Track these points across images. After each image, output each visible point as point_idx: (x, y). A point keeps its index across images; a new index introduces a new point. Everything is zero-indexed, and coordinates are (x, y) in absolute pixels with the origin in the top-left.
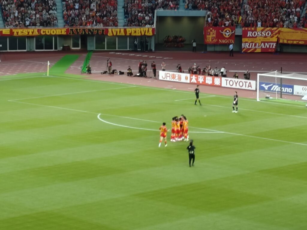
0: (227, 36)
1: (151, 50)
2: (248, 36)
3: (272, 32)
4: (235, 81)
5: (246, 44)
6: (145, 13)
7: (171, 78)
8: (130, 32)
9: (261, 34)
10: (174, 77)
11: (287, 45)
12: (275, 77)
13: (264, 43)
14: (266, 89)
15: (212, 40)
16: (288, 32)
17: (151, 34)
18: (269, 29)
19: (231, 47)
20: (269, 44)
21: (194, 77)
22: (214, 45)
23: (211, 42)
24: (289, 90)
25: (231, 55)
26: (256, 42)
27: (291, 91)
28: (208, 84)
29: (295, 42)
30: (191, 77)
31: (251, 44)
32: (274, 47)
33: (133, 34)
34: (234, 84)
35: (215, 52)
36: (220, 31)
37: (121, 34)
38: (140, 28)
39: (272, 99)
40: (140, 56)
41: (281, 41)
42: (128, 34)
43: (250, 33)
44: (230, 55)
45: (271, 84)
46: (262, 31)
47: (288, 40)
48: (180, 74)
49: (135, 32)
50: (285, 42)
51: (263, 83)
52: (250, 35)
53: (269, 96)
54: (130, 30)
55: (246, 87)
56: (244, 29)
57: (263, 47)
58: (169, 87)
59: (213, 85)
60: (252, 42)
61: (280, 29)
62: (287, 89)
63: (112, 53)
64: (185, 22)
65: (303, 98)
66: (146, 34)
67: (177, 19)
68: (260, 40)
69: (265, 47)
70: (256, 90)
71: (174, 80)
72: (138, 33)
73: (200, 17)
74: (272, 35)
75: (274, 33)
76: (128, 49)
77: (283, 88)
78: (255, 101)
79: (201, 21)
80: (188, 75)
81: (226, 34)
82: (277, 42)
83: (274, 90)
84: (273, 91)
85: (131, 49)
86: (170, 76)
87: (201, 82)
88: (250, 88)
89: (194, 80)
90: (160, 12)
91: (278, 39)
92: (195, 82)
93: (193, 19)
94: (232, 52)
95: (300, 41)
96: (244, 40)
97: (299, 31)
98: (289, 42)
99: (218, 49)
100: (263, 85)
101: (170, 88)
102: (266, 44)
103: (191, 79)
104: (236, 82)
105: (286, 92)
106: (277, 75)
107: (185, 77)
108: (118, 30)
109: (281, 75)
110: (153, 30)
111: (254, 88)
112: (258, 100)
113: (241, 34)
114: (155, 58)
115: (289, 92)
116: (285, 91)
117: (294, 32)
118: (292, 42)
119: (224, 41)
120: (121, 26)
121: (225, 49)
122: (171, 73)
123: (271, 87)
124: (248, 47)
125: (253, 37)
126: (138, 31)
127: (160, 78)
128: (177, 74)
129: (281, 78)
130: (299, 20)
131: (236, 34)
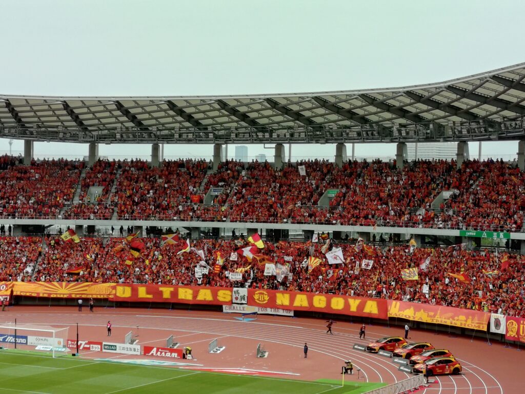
11: (20, 297)
12: (9, 329)
16: (23, 285)
18: (4, 283)
20: (3, 296)
24: (23, 341)
27: (25, 342)
29: (28, 294)
39: (6, 350)
41: (15, 294)
47: (21, 292)
50: (19, 294)
53: (3, 347)
61: (14, 282)
62: (22, 339)
65: (37, 348)
75: (8, 287)
77: (17, 339)
82: (11, 295)
84: (7, 342)
91: (12, 292)
95: (33, 293)
97: (33, 285)
98: (22, 294)
105: (20, 343)
109: (16, 326)
118: (25, 293)
129: (16, 330)
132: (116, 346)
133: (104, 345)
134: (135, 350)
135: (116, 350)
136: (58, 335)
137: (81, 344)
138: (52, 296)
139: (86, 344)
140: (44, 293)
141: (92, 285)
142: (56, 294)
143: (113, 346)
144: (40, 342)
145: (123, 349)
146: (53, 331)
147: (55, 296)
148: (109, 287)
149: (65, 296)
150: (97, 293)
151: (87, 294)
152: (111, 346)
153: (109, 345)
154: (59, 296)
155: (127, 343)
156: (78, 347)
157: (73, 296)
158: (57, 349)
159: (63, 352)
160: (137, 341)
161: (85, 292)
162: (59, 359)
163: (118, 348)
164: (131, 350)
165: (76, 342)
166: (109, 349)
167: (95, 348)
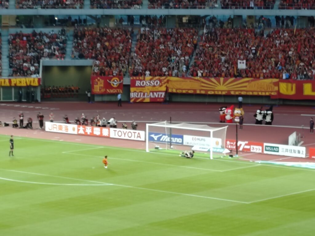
0: (115, 86)
1: (37, 101)
2: (137, 85)
3: (161, 81)
4: (123, 132)
5: (135, 93)
6: (31, 63)
7: (58, 129)
8: (15, 83)
9: (150, 83)
10: (60, 128)
11: (176, 94)
12: (164, 128)
13: (153, 92)
14: (156, 139)
15: (100, 90)
16: (177, 81)
17: (36, 84)
18: (158, 78)
19: (119, 97)
20: (158, 93)
21: (81, 128)
22: (102, 95)
23: (98, 92)
24: (179, 140)
25: (120, 105)
26: (144, 91)
28: (96, 135)
29: (184, 92)
30: (79, 128)
31: (139, 94)
32: (163, 97)
33: (18, 85)
34: (123, 134)
35: (103, 102)
36: (108, 80)
37: (5, 85)
38: (26, 79)
39: (162, 150)
40: (26, 107)
41: (170, 91)
42: (13, 84)
43: (138, 82)
44: (118, 106)
45: (160, 134)
46: (151, 80)
47: (177, 90)
49: (20, 82)
50: (174, 91)
51: (152, 134)
52: (138, 84)
53: (158, 146)
54: (15, 80)
55: (135, 137)
56: (132, 78)
57: (152, 97)
58: (56, 138)
59: (101, 136)
60: (141, 92)
61: (169, 78)
62: (177, 139)
64: (72, 72)
65: (193, 149)
66: (32, 84)
67: (63, 68)
68: (148, 89)
69: (154, 97)
70: (145, 141)
71: (61, 132)
72: (24, 83)
73: (87, 66)
74: (161, 84)
75: (163, 83)
76: (13, 100)
78: (145, 152)
79: (88, 70)
80: (76, 126)
81: (114, 83)
82: (166, 92)
83: (164, 140)
84: (162, 141)
85: (16, 100)
86: (56, 128)
87: (89, 133)
88: (139, 139)
89: (81, 132)
90: (45, 61)
91: (167, 88)
92: (83, 133)
93: (80, 68)
94: (120, 102)
95: (189, 90)
96: (132, 89)
97: (188, 80)
99: (106, 99)
100: (153, 136)
101: (57, 140)
102: (155, 93)
103: (78, 130)
104: (125, 133)
105: (176, 143)
106: (167, 125)
107: (72, 128)
108: (3, 81)
109: (171, 125)
110: (39, 80)
111: (143, 139)
112: (147, 150)
113: (129, 83)
114: (41, 109)
115: (179, 142)
116: (175, 141)
117: (183, 81)
118: (181, 91)
119: (112, 91)
120: (5, 76)
121: (113, 99)
122: (58, 124)
123: (160, 137)
124: (136, 96)
125: (141, 87)
126: (23, 81)
127: (47, 129)
128: (64, 125)
129: (171, 129)
130: (188, 68)
131: (124, 83)
132: (278, 148)
133: (266, 146)
134: (299, 152)
135: (278, 151)
136: (216, 135)
137: (241, 145)
138: (209, 93)
139: (246, 145)
140: (200, 90)
141: (252, 81)
142: (214, 91)
143: (276, 147)
144: (198, 142)
145: (287, 150)
146: (212, 130)
147: (213, 93)
148: (271, 83)
149: (224, 93)
150: (259, 90)
151: (247, 91)
152: (273, 147)
153: (271, 147)
154: (216, 93)
155: (291, 145)
156: (237, 148)
157: (232, 93)
158: (215, 150)
159: (221, 153)
160: (302, 142)
161: (245, 89)
162: (218, 161)
163: (280, 150)
164: (295, 151)
165: (235, 143)
166: (271, 151)
167: (257, 149)
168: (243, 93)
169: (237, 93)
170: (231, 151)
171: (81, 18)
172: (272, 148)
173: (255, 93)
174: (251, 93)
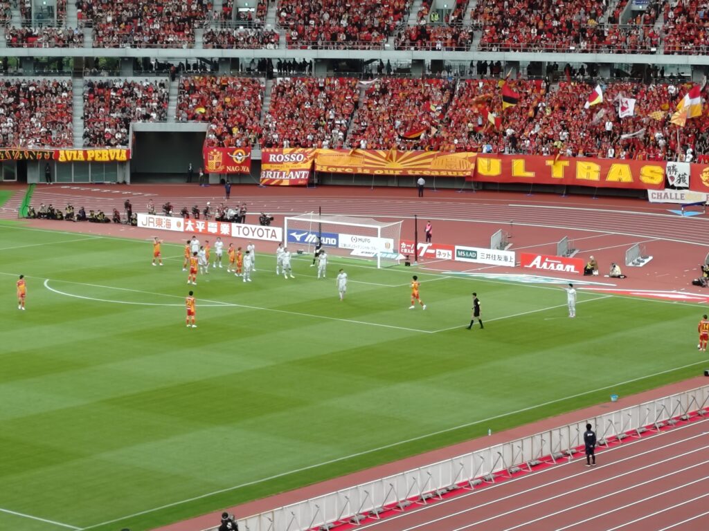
0: (239, 162)
1: (125, 183)
2: (271, 160)
4: (251, 228)
5: (268, 172)
6: (116, 128)
7: (155, 225)
8: (93, 156)
9: (290, 157)
10: (159, 223)
11: (328, 174)
12: (309, 222)
13: (294, 171)
14: (298, 239)
15: (217, 167)
16: (330, 155)
17: (124, 158)
18: (302, 151)
20: (300, 172)
21: (190, 223)
22: (220, 174)
23: (214, 170)
24: (332, 241)
26: (281, 170)
27: (335, 243)
28: (211, 232)
29: (339, 170)
31: (275, 173)
32: (307, 177)
33: (97, 159)
36: (229, 153)
37: (78, 159)
38: (108, 150)
40: (108, 192)
41: (318, 168)
42: (89, 159)
43: (273, 156)
45: (304, 232)
47: (329, 167)
48: (169, 218)
49: (101, 155)
50: (324, 170)
51: (293, 231)
53: (302, 250)
54: (93, 152)
55: (267, 237)
56: (263, 150)
57: (293, 178)
60: (277, 170)
61: (318, 150)
62: (329, 239)
63: (66, 187)
65: (352, 253)
66: (118, 158)
68: (288, 167)
69: (295, 178)
71: (160, 228)
72: (105, 157)
74: (305, 159)
75: (308, 157)
76: (90, 182)
77: (323, 239)
80: (182, 220)
81: (238, 157)
82: (312, 170)
83: (310, 241)
84: (307, 242)
85: (94, 182)
86: (153, 222)
87: (200, 231)
88: (273, 239)
89: (190, 228)
90: (137, 125)
91: (313, 164)
92: (193, 230)
93: (188, 136)
95: (346, 168)
96: (264, 166)
97: (345, 154)
98: (331, 170)
100: (294, 234)
103: (186, 226)
104: (253, 230)
105: (328, 245)
106: (314, 217)
107: (175, 223)
108: (75, 153)
109: (320, 219)
110: (128, 152)
111: (279, 239)
113: (260, 158)
115: (332, 243)
116: (326, 243)
117: (338, 155)
118: (334, 169)
119: (234, 169)
120: (78, 147)
123: (305, 237)
124: (271, 177)
125: (277, 163)
126: (105, 154)
128: (164, 218)
129: (320, 224)
130: (345, 137)
131: (252, 158)
132: (476, 252)
133: (458, 250)
134: (506, 259)
135: (476, 258)
136: (385, 234)
137: (422, 248)
138: (376, 172)
139: (429, 248)
140: (363, 168)
141: (438, 155)
142: (383, 169)
143: (472, 252)
144: (359, 243)
145: (488, 256)
146: (379, 227)
147: (381, 172)
148: (465, 158)
149: (397, 173)
150: (448, 168)
151: (431, 170)
152: (469, 252)
153: (466, 251)
154: (387, 172)
155: (493, 248)
156: (417, 252)
157: (410, 173)
158: (384, 255)
159: (393, 260)
160: (510, 245)
161: (428, 166)
162: (389, 271)
163: (479, 255)
164: (499, 258)
165: (413, 245)
166: (465, 257)
167: (444, 254)
168: (426, 173)
169: (417, 173)
170: (408, 256)
171: (189, 63)
172: (467, 253)
173: (444, 174)
174: (437, 173)
